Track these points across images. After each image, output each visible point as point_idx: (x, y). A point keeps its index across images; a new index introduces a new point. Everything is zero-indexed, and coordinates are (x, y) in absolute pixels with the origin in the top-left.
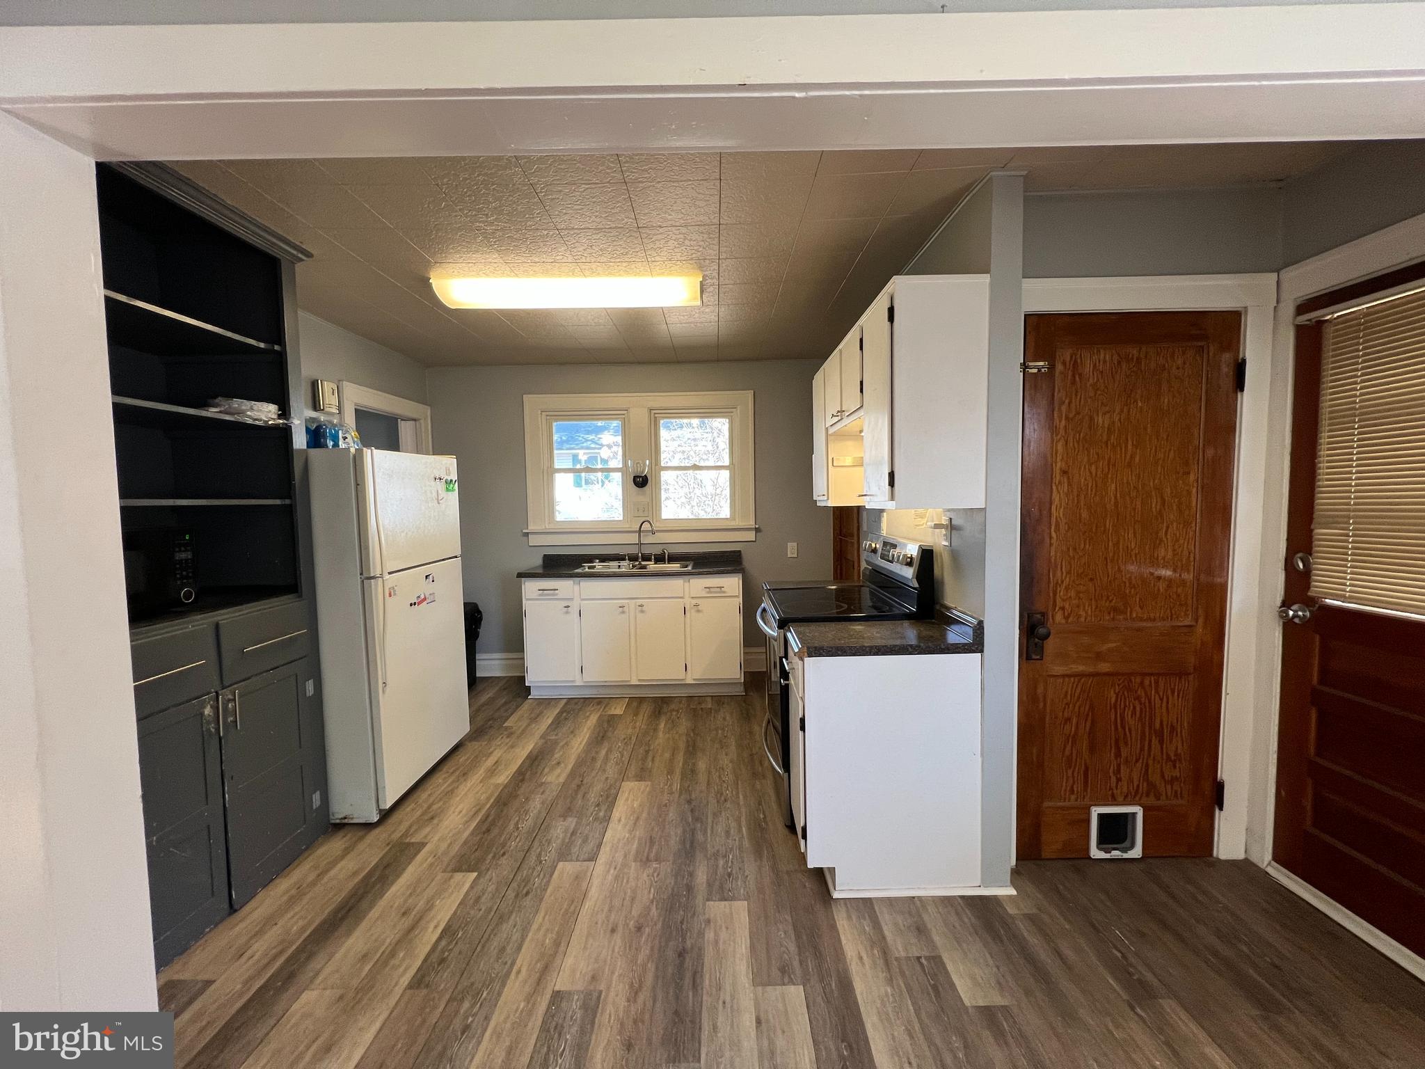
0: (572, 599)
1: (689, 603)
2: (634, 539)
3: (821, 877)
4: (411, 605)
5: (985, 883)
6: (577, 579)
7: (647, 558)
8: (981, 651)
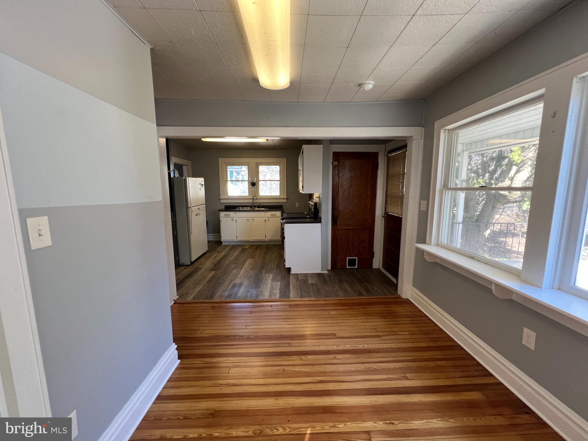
0: (234, 217)
1: (266, 218)
2: (251, 201)
3: (289, 269)
4: (196, 215)
5: (322, 271)
6: (235, 212)
7: (255, 206)
8: (321, 223)
